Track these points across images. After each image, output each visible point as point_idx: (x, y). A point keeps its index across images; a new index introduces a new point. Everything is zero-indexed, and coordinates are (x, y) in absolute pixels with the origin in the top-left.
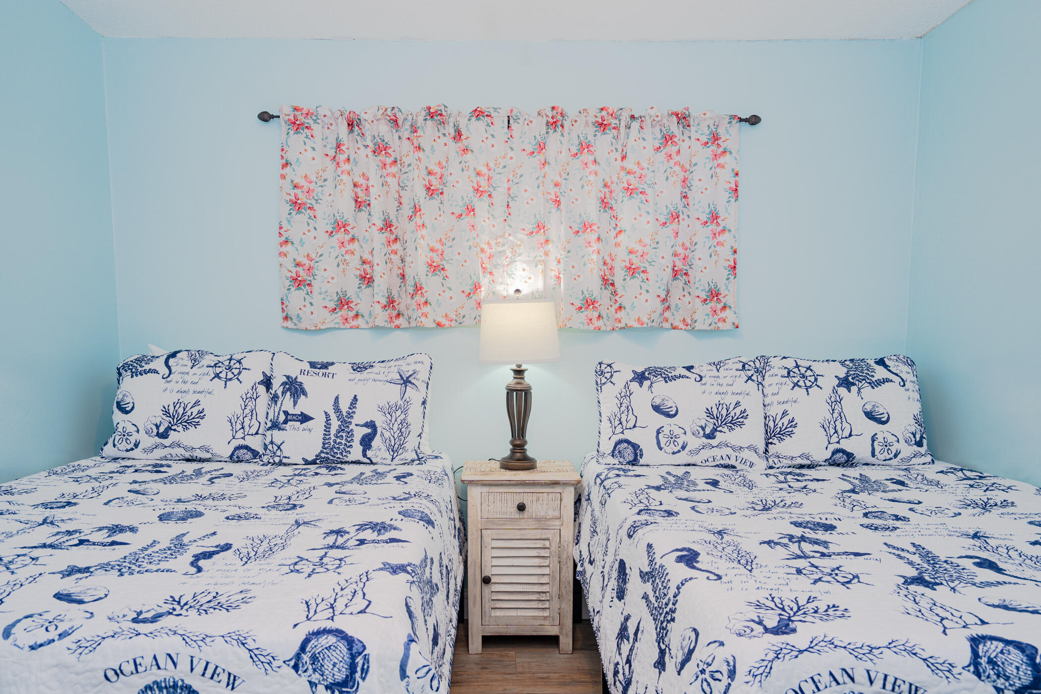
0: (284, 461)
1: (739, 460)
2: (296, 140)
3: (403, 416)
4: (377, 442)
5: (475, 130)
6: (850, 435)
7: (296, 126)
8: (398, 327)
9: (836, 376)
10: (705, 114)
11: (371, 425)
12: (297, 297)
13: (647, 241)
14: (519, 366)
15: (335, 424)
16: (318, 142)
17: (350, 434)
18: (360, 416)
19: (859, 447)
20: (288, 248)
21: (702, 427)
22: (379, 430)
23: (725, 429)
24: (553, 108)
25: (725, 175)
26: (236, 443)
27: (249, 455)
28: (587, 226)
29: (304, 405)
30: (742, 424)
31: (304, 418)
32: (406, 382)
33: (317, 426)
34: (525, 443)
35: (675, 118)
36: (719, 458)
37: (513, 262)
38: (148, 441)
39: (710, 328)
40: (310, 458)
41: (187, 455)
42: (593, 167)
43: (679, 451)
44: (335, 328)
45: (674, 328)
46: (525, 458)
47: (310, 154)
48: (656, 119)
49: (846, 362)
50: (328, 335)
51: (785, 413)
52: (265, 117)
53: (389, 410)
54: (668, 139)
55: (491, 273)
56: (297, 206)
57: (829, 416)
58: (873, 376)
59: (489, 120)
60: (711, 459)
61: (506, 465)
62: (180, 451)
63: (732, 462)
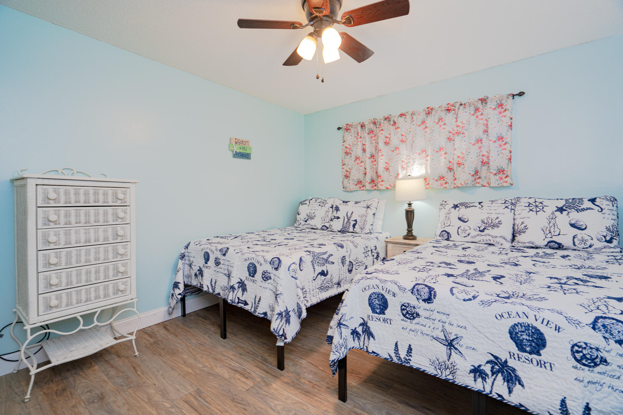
0: (333, 230)
1: (495, 242)
2: (347, 134)
3: (365, 218)
4: (357, 226)
5: (401, 121)
6: (559, 234)
7: (347, 130)
8: (375, 189)
9: (556, 207)
10: (495, 96)
11: (356, 221)
12: (346, 180)
13: (464, 152)
14: (410, 202)
15: (346, 220)
16: (352, 134)
17: (350, 223)
18: (353, 218)
19: (566, 241)
20: (344, 167)
21: (479, 227)
22: (358, 222)
23: (490, 228)
24: (428, 108)
25: (507, 120)
26: (323, 225)
27: (326, 228)
28: (441, 149)
29: (339, 214)
30: (498, 226)
31: (338, 218)
32: (368, 207)
33: (341, 220)
34: (412, 230)
35: (480, 102)
36: (485, 240)
37: (413, 164)
38: (303, 223)
39: (498, 186)
40: (339, 230)
41: (311, 227)
42: (443, 127)
43: (466, 236)
44: (357, 190)
45: (484, 186)
46: (412, 236)
47: (350, 137)
48: (471, 103)
49: (569, 200)
50: (355, 193)
51: (522, 223)
52: (339, 129)
53: (362, 216)
54: (477, 110)
55: (406, 169)
56: (347, 153)
57: (547, 225)
58: (580, 207)
59: (404, 117)
60: (482, 241)
61: (405, 238)
62: (309, 226)
63: (492, 242)
